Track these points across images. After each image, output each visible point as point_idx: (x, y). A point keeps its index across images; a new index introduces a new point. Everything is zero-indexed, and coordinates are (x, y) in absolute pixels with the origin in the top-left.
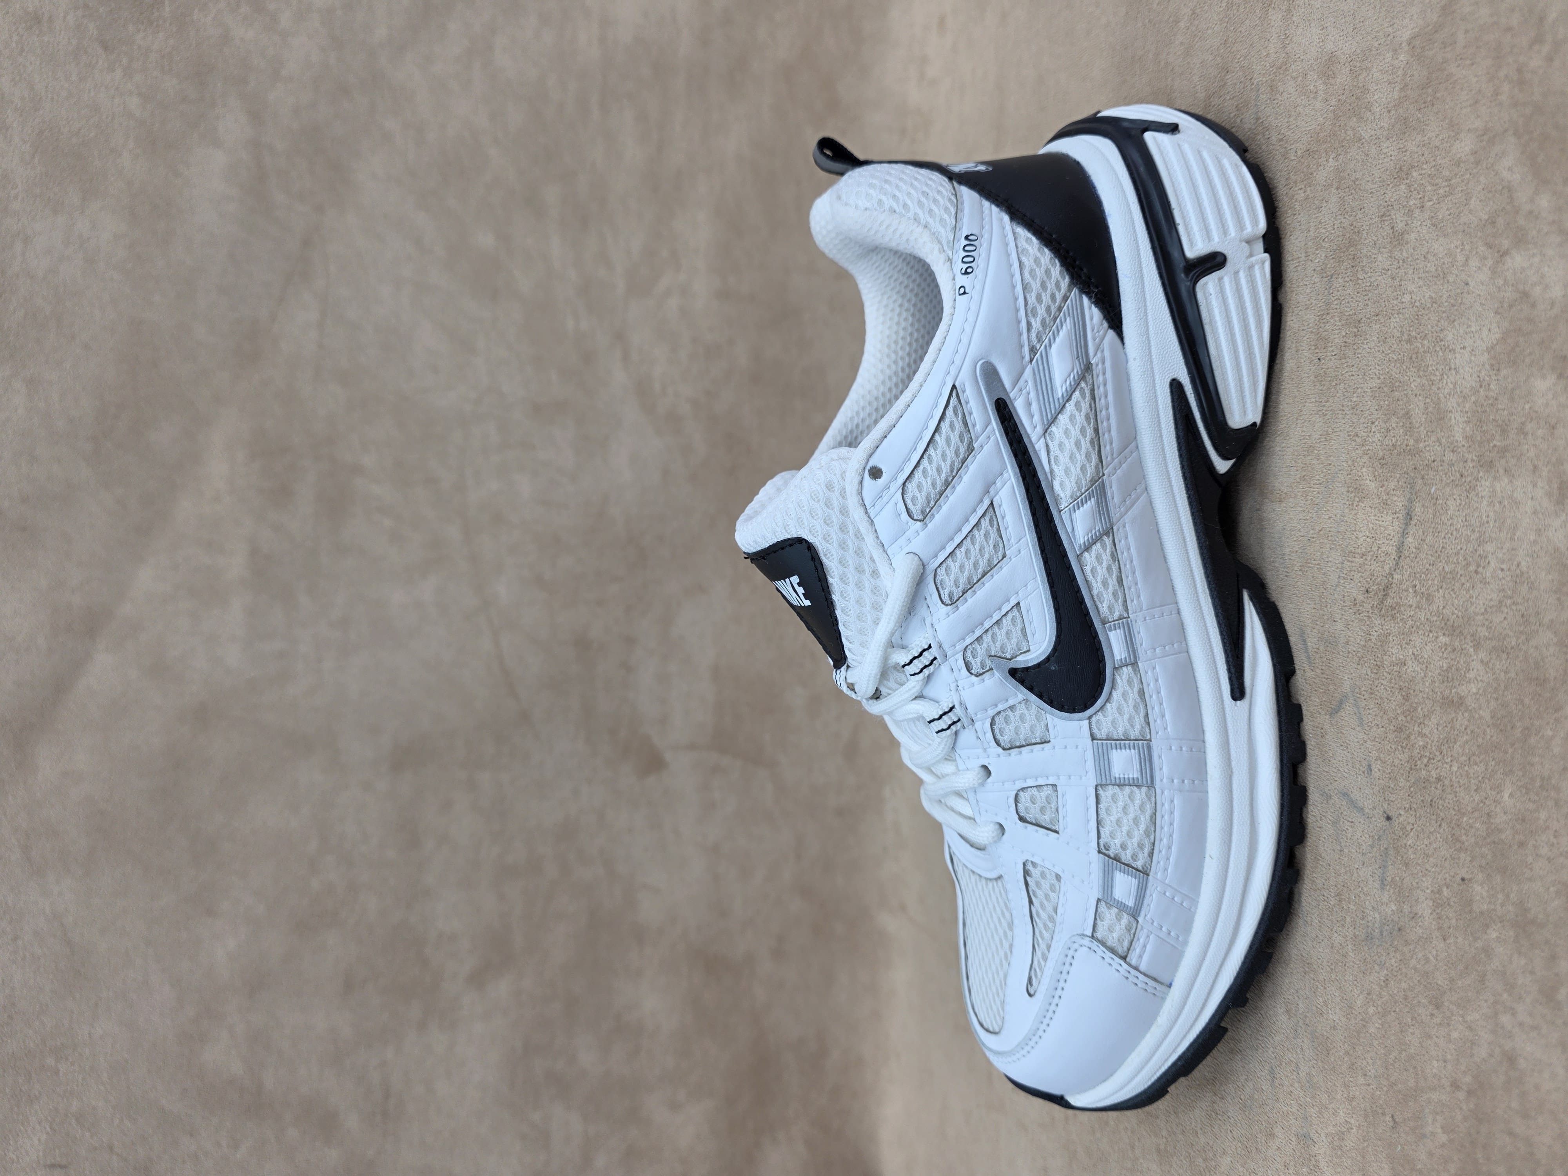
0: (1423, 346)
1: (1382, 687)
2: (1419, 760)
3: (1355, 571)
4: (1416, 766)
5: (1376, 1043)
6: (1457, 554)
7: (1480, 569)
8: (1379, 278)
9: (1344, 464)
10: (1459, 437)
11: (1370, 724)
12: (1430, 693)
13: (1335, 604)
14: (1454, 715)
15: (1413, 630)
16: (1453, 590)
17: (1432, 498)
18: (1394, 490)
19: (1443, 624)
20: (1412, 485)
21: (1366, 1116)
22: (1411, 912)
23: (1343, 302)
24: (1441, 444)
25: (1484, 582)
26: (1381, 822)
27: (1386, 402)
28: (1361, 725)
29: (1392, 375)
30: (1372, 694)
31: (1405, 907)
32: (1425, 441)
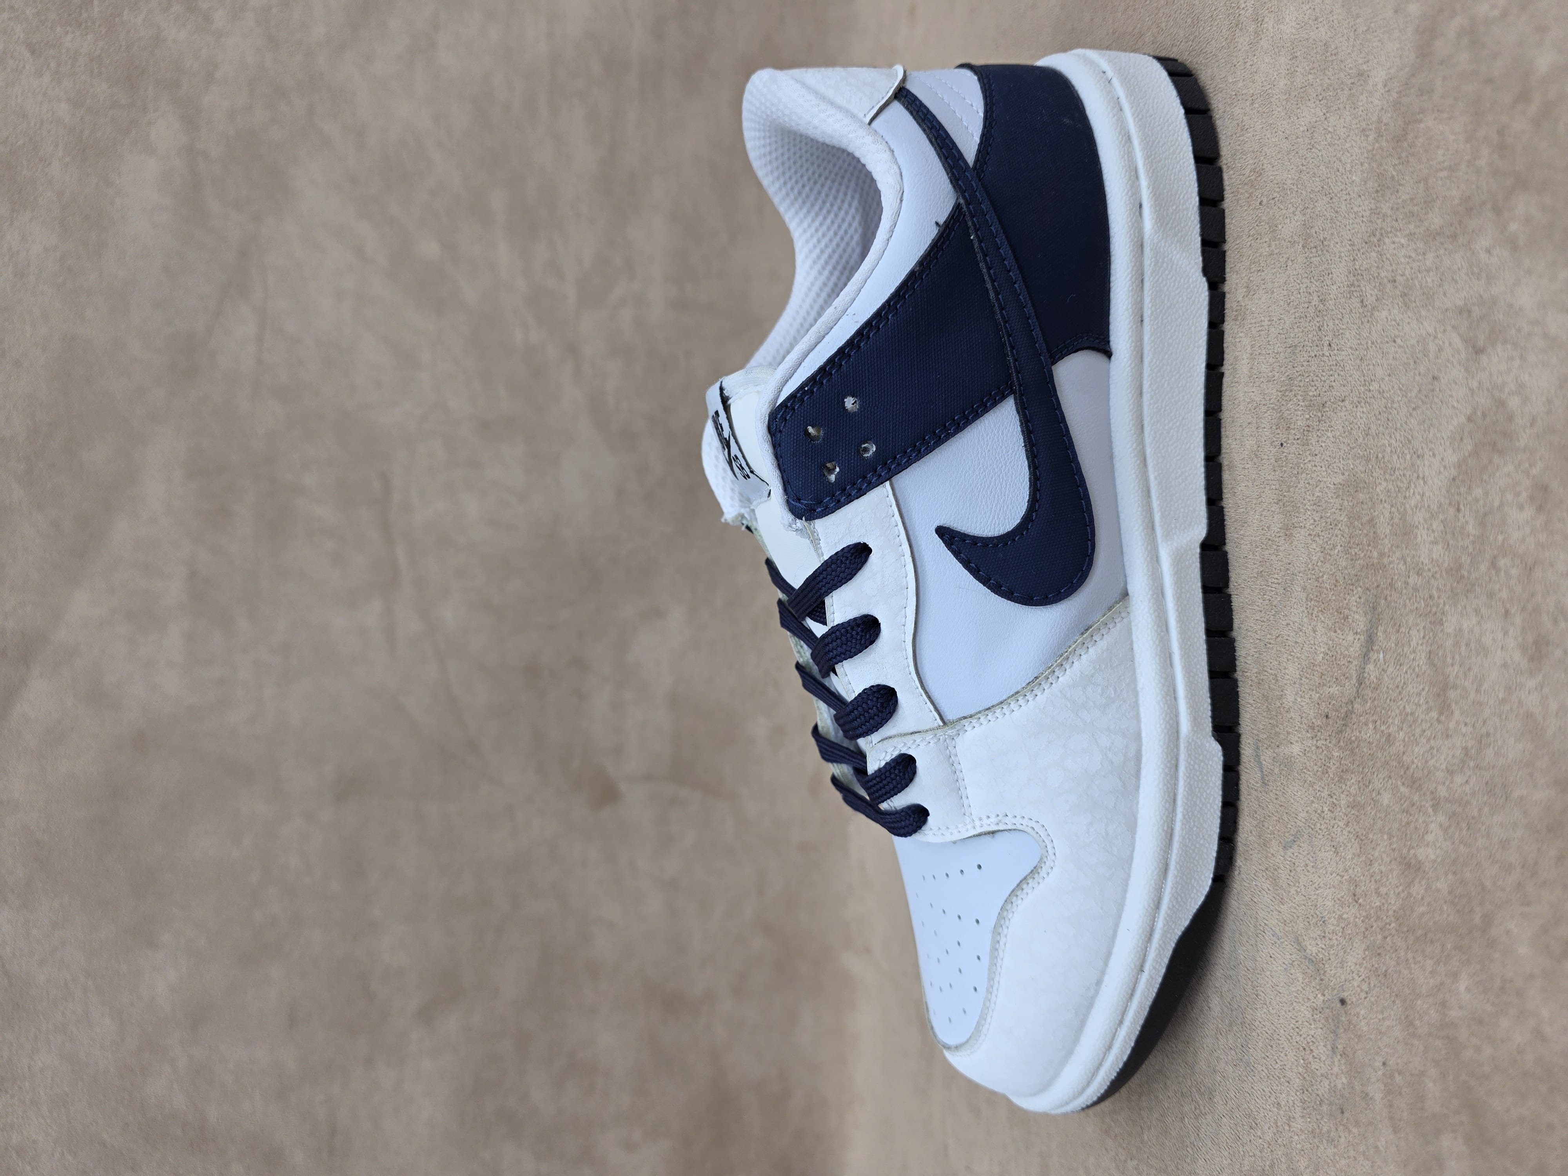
10: (1425, 558)
18: (1355, 606)
20: (1375, 605)
22: (1362, 1091)
24: (1405, 563)
27: (1350, 504)
29: (1357, 473)
31: (1356, 1083)
32: (1389, 556)
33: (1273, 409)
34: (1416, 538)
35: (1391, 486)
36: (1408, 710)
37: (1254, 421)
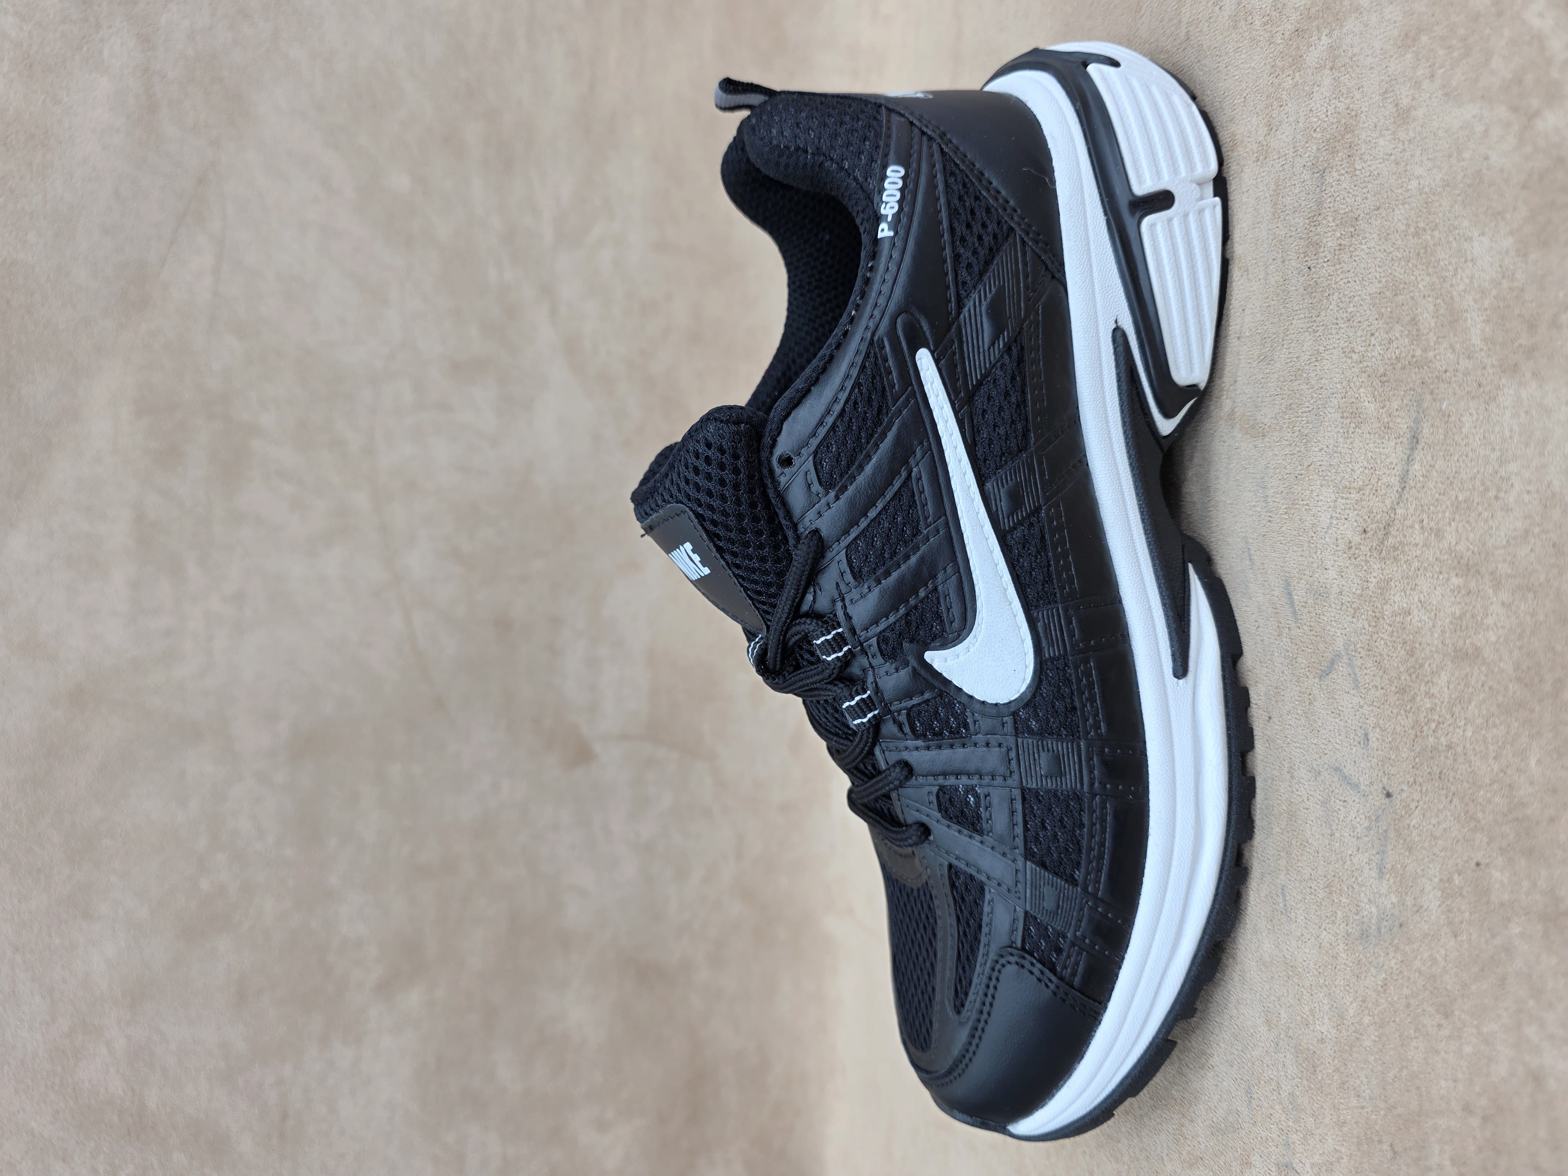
0: (1433, 237)
1: (1382, 642)
2: (1426, 724)
3: (1350, 509)
4: (1422, 732)
5: (1371, 1058)
6: (1473, 478)
7: (1502, 494)
8: (1380, 166)
9: (1338, 386)
10: (1476, 340)
11: (1367, 685)
12: (1440, 646)
13: (1327, 549)
14: (1468, 670)
15: (1419, 573)
16: (1468, 522)
17: (1444, 416)
18: (1397, 410)
19: (1456, 563)
20: (1419, 403)
21: (1359, 1144)
22: (1415, 905)
23: (1338, 199)
24: (1454, 350)
25: (1507, 509)
26: (1379, 799)
27: (1389, 309)
28: (1357, 687)
29: (1395, 276)
30: (1369, 650)
31: (1407, 899)
32: (1435, 349)
33: (1301, 238)
34: (1466, 320)
35: (1435, 279)
36: (1460, 498)
37: (1280, 256)
